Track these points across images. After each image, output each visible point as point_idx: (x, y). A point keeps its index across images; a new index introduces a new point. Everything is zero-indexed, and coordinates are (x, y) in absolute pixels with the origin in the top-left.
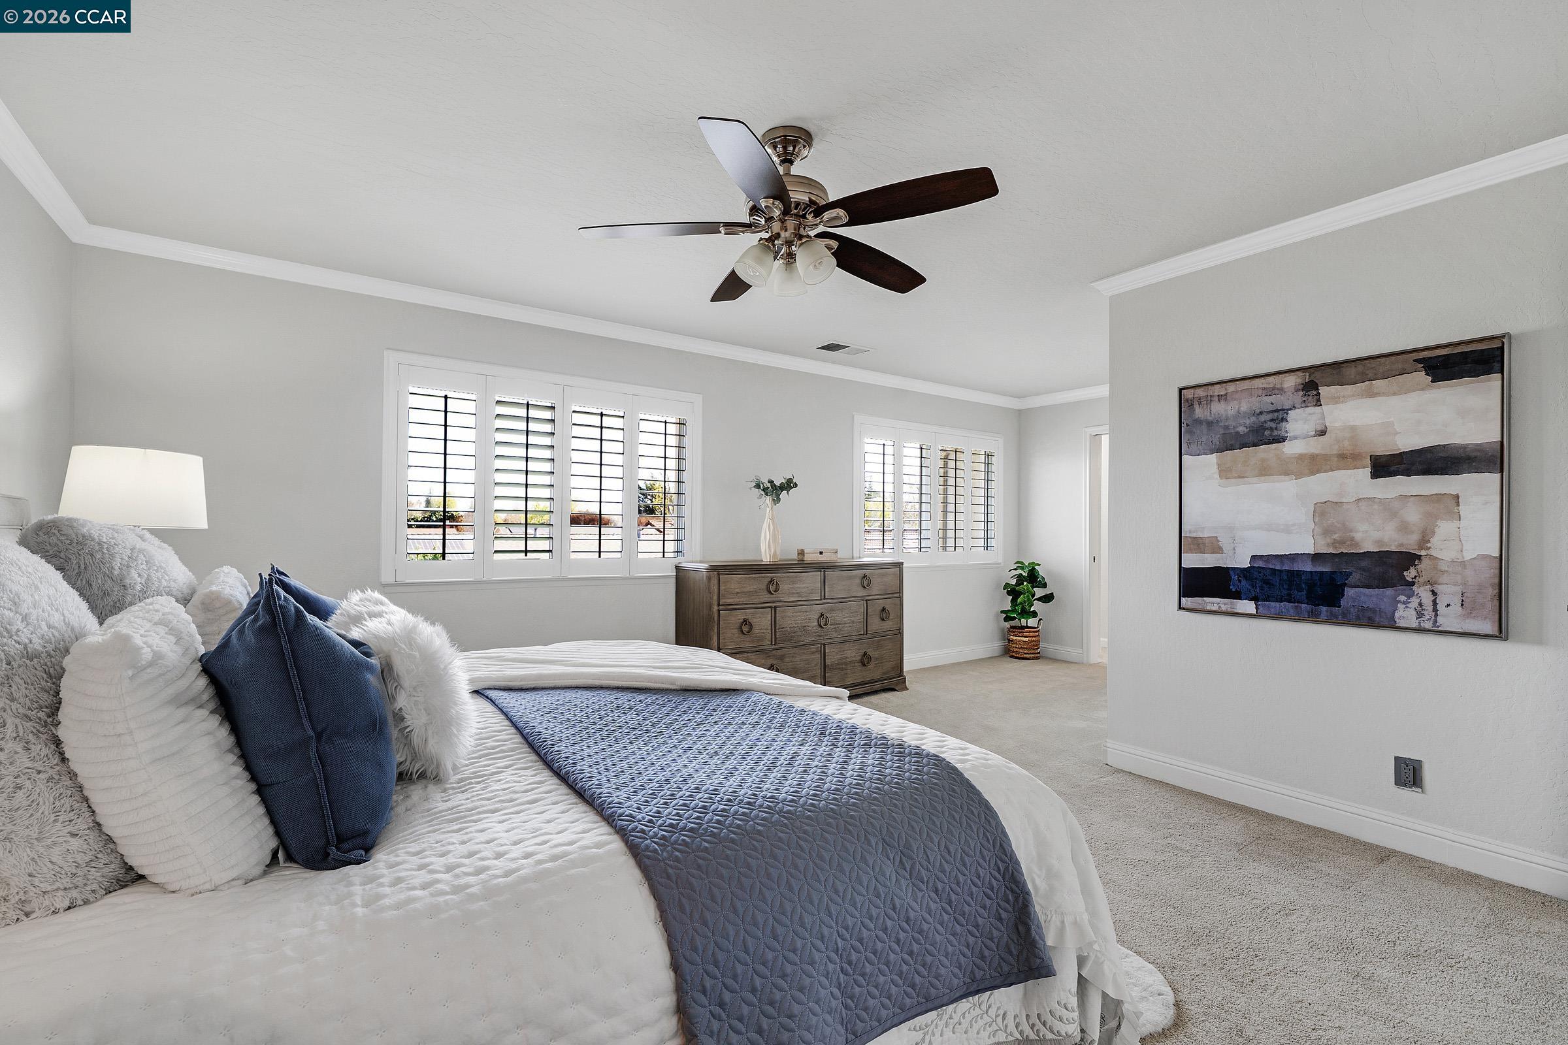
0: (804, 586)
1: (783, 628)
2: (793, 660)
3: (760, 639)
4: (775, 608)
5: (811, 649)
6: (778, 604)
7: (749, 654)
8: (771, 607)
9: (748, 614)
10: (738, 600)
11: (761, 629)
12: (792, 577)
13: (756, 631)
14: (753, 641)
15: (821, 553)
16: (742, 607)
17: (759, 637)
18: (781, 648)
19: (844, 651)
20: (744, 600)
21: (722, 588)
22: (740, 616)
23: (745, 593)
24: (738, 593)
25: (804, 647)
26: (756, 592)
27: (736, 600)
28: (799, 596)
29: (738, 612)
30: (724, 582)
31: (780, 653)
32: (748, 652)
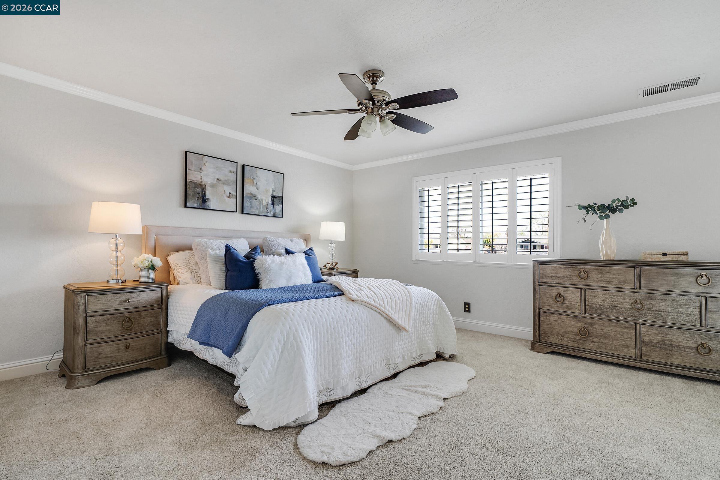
0: (614, 276)
1: (592, 304)
2: (603, 328)
3: (572, 308)
4: (585, 289)
5: (623, 324)
6: (587, 287)
7: (561, 316)
8: (581, 288)
9: (561, 290)
10: (553, 280)
11: (572, 302)
12: (601, 269)
13: (567, 302)
14: (565, 308)
15: (665, 254)
16: (556, 285)
17: (569, 306)
18: (590, 318)
19: (667, 334)
20: (558, 281)
21: (541, 272)
22: (554, 291)
23: (558, 277)
24: (552, 276)
25: (615, 321)
26: (567, 277)
27: (551, 281)
28: (608, 284)
29: (553, 288)
30: (542, 269)
31: (589, 321)
32: (560, 314)
